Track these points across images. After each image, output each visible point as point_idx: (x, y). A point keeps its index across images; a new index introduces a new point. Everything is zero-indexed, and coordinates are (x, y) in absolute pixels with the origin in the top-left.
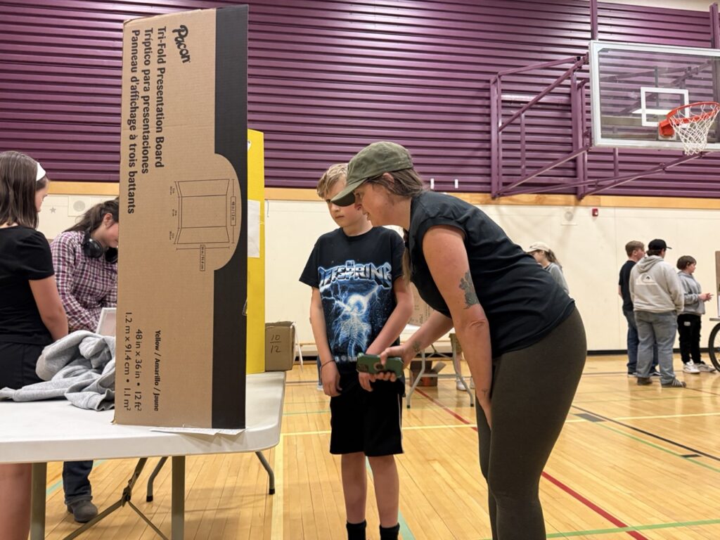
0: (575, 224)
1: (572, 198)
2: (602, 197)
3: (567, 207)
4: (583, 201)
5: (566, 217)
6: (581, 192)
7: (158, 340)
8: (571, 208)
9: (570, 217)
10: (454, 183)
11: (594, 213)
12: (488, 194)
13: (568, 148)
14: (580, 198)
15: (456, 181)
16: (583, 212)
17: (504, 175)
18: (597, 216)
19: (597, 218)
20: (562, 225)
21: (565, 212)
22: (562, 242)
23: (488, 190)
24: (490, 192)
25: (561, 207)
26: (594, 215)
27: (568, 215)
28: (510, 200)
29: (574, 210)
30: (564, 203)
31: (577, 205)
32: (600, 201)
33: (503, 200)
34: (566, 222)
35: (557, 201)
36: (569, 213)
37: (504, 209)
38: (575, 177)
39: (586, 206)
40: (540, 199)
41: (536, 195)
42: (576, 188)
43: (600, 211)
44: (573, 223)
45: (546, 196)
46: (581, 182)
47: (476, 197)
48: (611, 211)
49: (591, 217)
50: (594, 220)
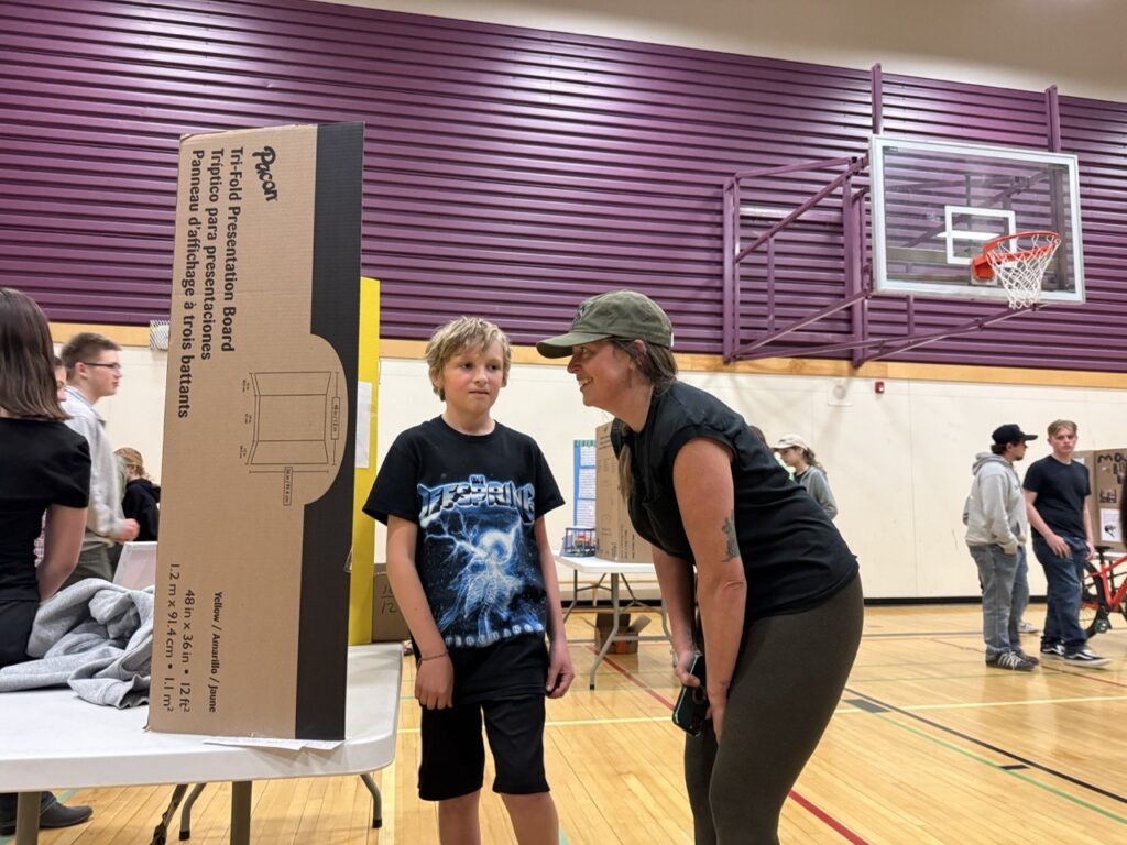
1: (845, 364)
2: (890, 364)
3: (837, 379)
4: (861, 370)
5: (835, 392)
6: (859, 356)
7: (218, 606)
8: (843, 380)
9: (842, 394)
11: (879, 388)
12: (719, 357)
13: (839, 289)
14: (857, 365)
16: (861, 387)
17: (742, 328)
18: (881, 392)
19: (883, 395)
21: (834, 386)
22: (829, 432)
23: (718, 350)
24: (721, 353)
25: (829, 378)
26: (878, 391)
27: (840, 391)
28: (751, 365)
29: (848, 383)
30: (831, 372)
31: (852, 375)
32: (886, 371)
34: (835, 402)
35: (822, 368)
36: (839, 387)
37: (742, 379)
38: (850, 333)
40: (797, 364)
41: (790, 360)
42: (852, 351)
43: (887, 384)
44: (846, 402)
45: (806, 360)
46: (858, 343)
47: (700, 361)
48: (904, 385)
49: (874, 394)
50: (877, 399)
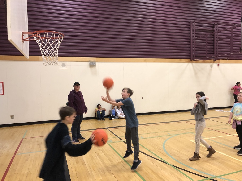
0: (213, 69)
1: (212, 60)
2: (221, 60)
20: (209, 69)
24: (190, 59)
25: (209, 63)
29: (213, 64)
33: (195, 61)
37: (194, 64)
38: (213, 54)
39: (216, 63)
43: (220, 64)
47: (186, 60)
48: (223, 64)
49: (217, 66)
50: (218, 67)
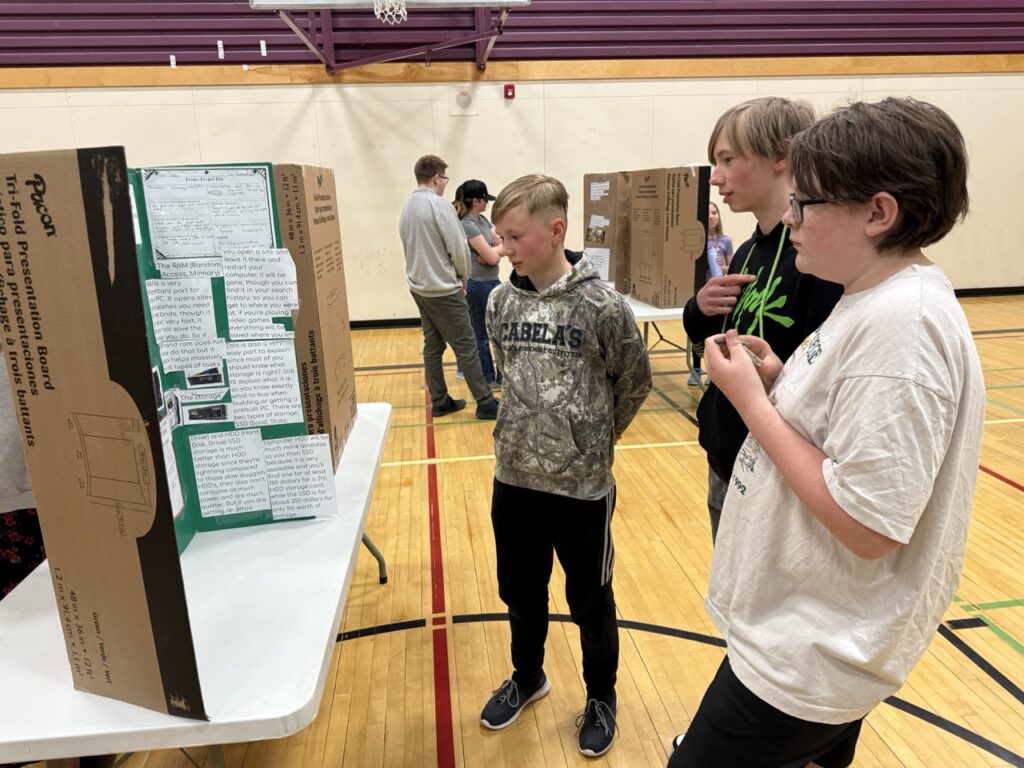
0: (474, 113)
1: (469, 66)
2: (521, 63)
3: (460, 85)
4: (487, 72)
5: (458, 101)
8: (467, 85)
9: (466, 101)
10: (258, 46)
11: (509, 93)
12: (318, 66)
14: (481, 66)
15: (263, 44)
16: (488, 93)
18: (511, 96)
19: (514, 101)
20: (452, 116)
21: (458, 93)
22: (453, 144)
23: (318, 58)
24: (321, 61)
25: (450, 84)
26: (507, 96)
28: (361, 74)
29: (473, 89)
30: (453, 76)
31: (476, 79)
32: (518, 72)
33: (348, 74)
34: (458, 111)
36: (464, 94)
37: (351, 90)
39: (493, 80)
40: (411, 70)
41: (404, 65)
43: (518, 88)
44: (472, 111)
47: (300, 72)
48: (538, 88)
49: (503, 100)
50: (507, 105)
